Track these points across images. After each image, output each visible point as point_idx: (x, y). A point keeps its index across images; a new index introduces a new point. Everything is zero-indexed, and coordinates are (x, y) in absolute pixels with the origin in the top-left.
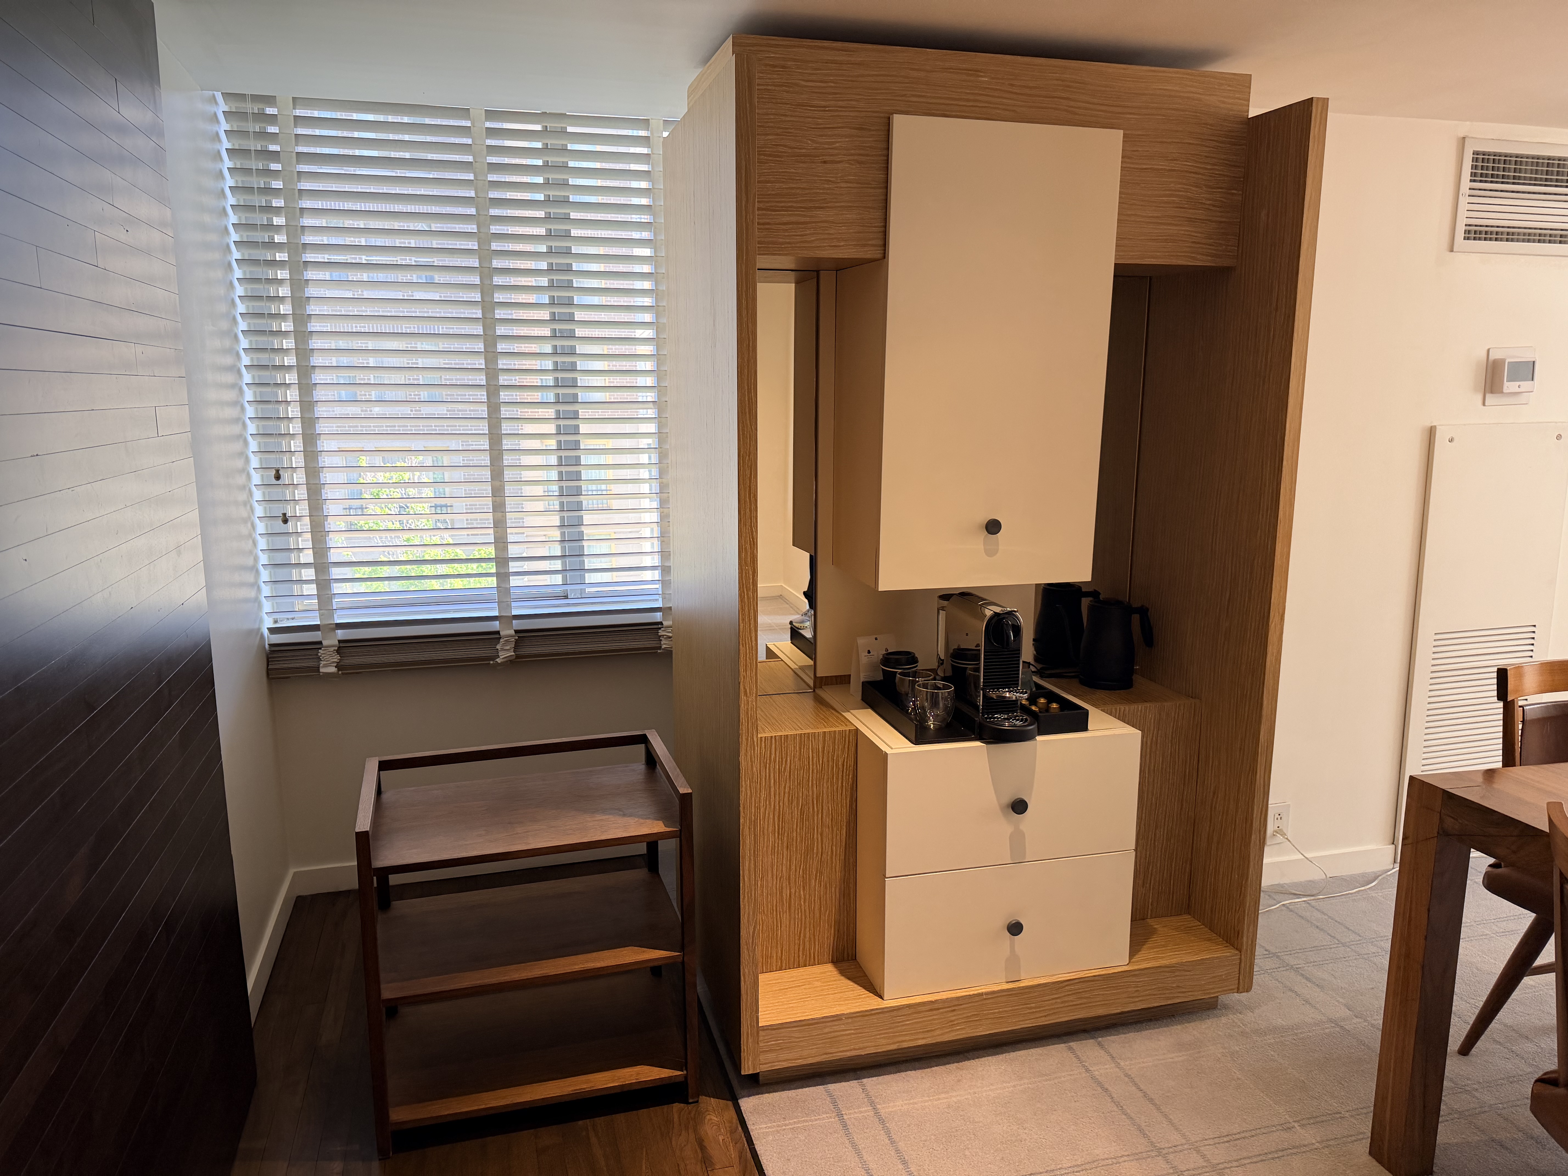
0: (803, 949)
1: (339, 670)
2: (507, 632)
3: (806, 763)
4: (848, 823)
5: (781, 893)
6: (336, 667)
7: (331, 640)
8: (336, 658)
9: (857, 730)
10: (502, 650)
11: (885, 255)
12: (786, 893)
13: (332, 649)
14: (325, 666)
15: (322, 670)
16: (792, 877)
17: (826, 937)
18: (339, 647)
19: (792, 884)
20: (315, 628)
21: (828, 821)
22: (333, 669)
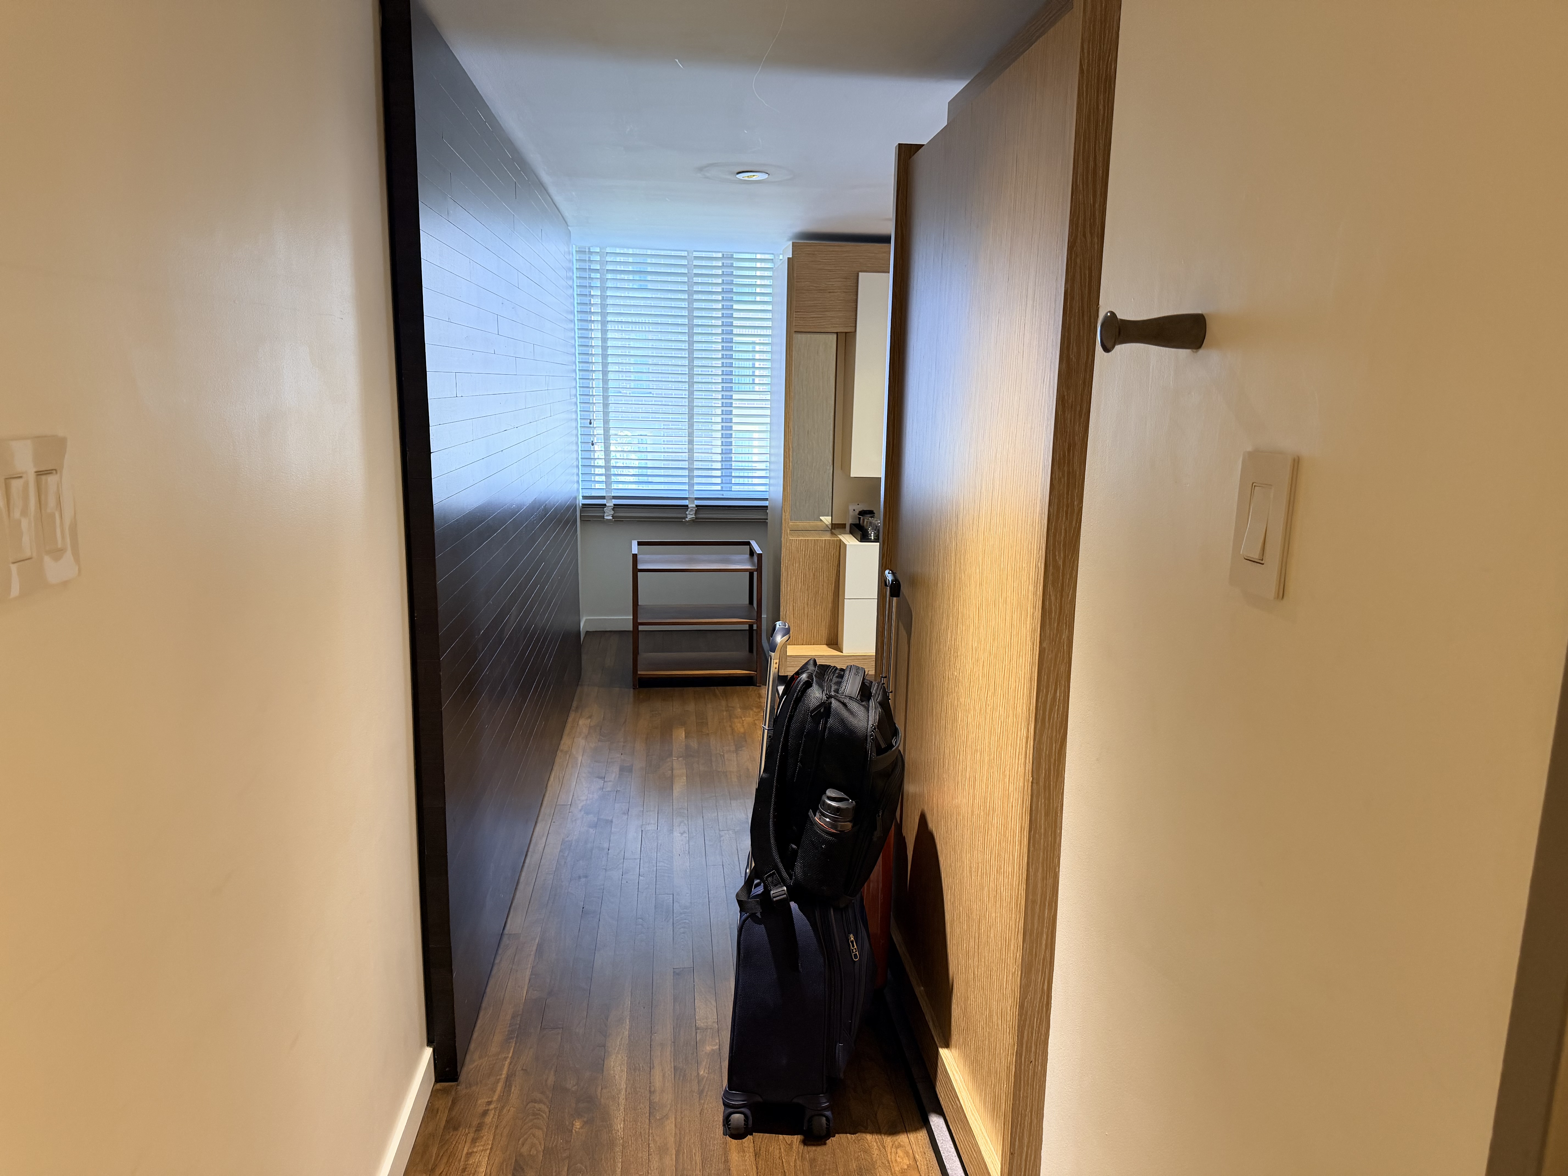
0: (814, 637)
1: (613, 518)
2: (692, 505)
3: (817, 552)
4: (835, 582)
5: (804, 610)
6: (612, 516)
7: (611, 503)
8: (612, 512)
9: (840, 540)
10: (690, 514)
11: (856, 331)
12: (806, 609)
13: (610, 508)
14: (607, 516)
15: (605, 517)
16: (809, 603)
17: (824, 632)
18: (614, 508)
19: (809, 606)
20: (603, 498)
21: (826, 579)
22: (611, 518)
